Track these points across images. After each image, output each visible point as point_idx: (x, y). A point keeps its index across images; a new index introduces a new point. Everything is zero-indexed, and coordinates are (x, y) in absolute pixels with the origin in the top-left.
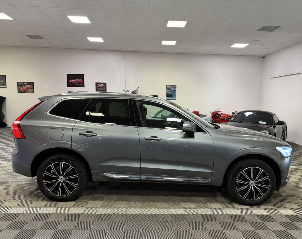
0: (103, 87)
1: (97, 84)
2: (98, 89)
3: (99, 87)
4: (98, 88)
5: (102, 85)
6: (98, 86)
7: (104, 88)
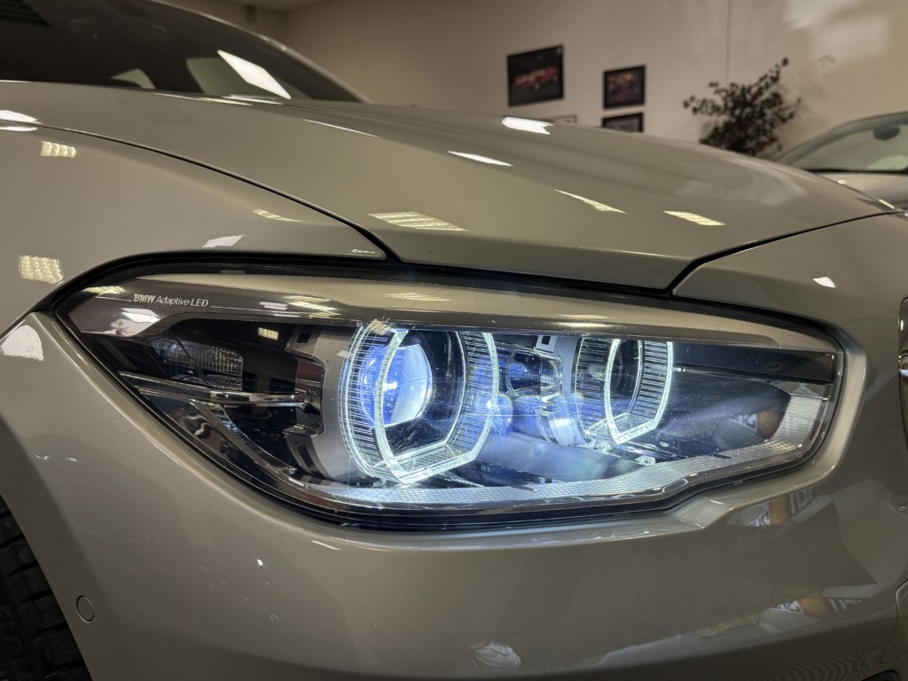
0: (632, 84)
1: (611, 78)
2: (612, 99)
3: (618, 90)
4: (616, 92)
5: (629, 77)
6: (611, 87)
7: (637, 90)
